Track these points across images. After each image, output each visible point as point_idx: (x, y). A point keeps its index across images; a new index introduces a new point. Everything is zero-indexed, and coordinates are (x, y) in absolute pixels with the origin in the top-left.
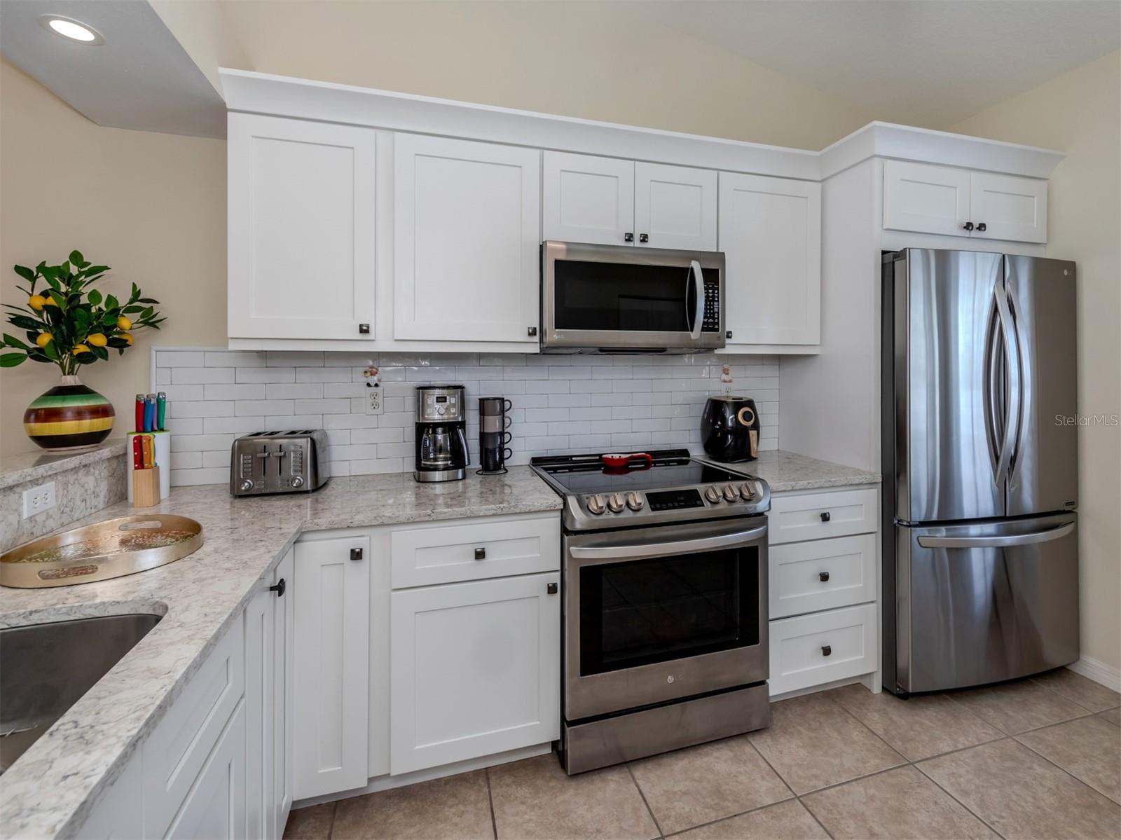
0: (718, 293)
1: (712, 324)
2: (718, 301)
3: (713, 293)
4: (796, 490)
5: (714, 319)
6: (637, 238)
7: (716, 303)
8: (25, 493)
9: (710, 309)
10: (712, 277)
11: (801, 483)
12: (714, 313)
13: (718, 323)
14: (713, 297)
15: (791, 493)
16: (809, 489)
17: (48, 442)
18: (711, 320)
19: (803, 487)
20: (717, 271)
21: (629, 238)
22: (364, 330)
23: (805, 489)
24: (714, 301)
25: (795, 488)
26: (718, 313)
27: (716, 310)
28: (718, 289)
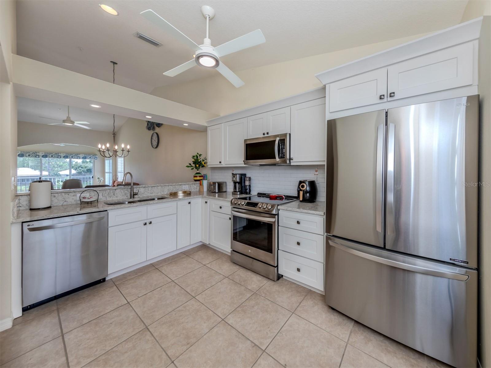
0: (285, 146)
1: (282, 156)
2: (285, 149)
3: (283, 146)
4: (288, 210)
5: (283, 154)
6: (266, 134)
7: (284, 150)
8: (183, 186)
9: (282, 152)
10: (282, 142)
11: (290, 208)
12: (283, 153)
13: (284, 156)
14: (283, 148)
15: (285, 211)
16: (292, 211)
17: (196, 180)
18: (282, 155)
19: (290, 210)
20: (284, 139)
21: (264, 134)
22: (220, 162)
23: (290, 211)
24: (283, 149)
25: (287, 210)
26: (285, 152)
27: (284, 151)
28: (285, 145)
